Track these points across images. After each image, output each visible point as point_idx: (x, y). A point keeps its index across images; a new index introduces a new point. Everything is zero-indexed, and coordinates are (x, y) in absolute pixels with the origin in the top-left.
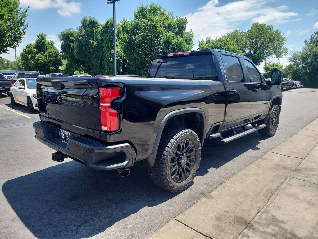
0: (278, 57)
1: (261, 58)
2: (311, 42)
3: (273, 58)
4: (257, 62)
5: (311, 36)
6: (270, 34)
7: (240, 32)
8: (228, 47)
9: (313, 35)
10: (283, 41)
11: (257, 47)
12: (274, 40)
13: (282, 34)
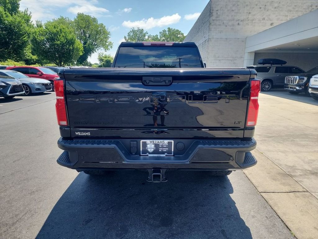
0: (105, 50)
1: (91, 49)
2: (129, 38)
3: (101, 50)
4: (88, 52)
5: (128, 34)
6: (97, 27)
7: (66, 20)
8: (66, 35)
9: (129, 32)
10: (108, 35)
11: (86, 37)
12: (100, 33)
13: (106, 28)
